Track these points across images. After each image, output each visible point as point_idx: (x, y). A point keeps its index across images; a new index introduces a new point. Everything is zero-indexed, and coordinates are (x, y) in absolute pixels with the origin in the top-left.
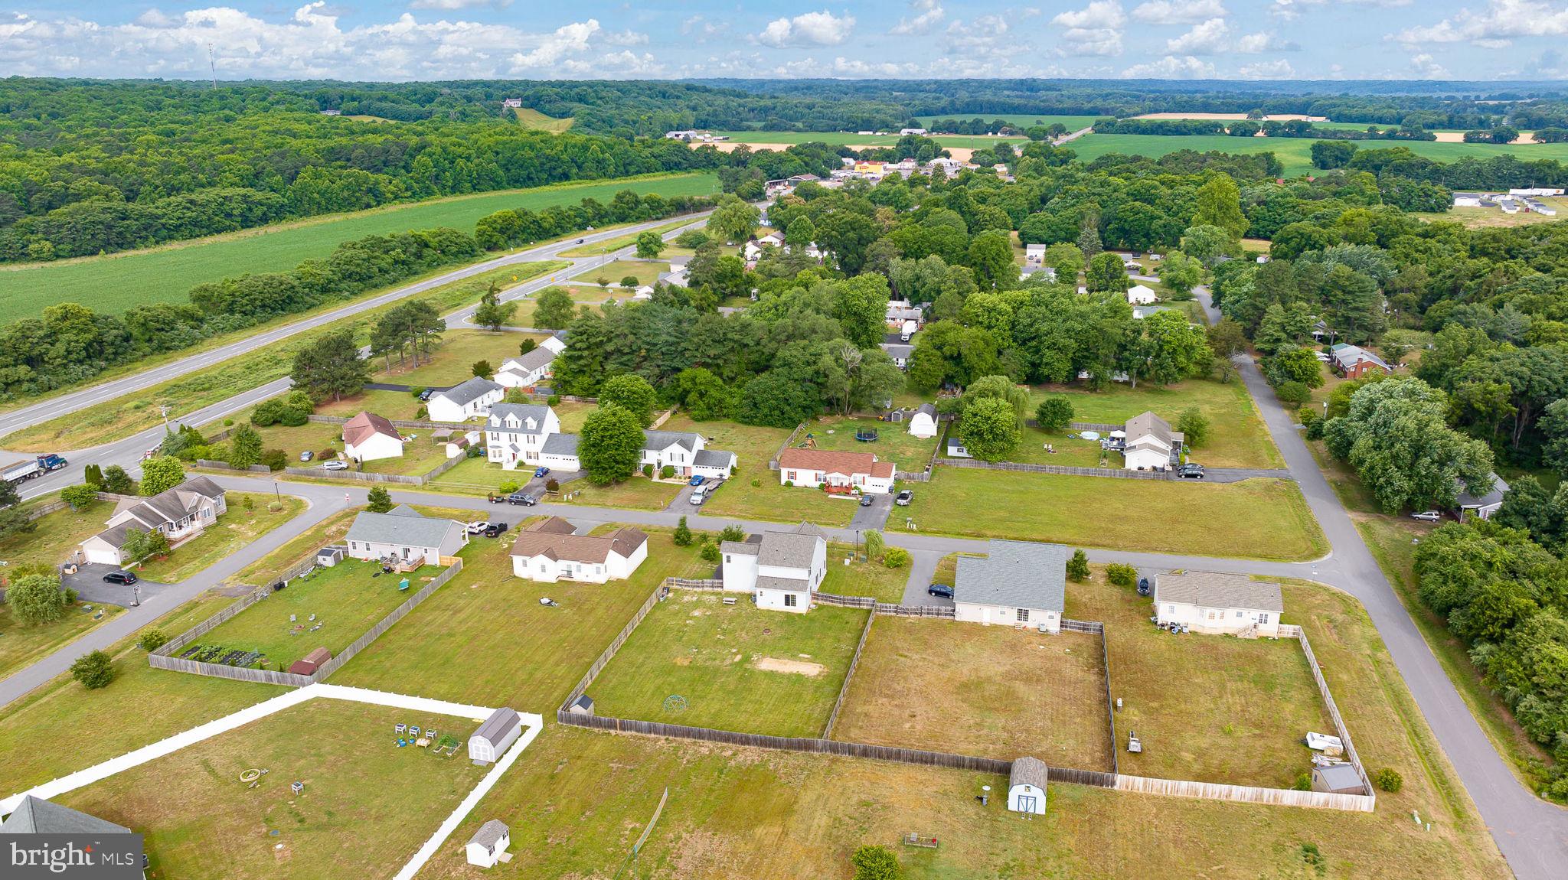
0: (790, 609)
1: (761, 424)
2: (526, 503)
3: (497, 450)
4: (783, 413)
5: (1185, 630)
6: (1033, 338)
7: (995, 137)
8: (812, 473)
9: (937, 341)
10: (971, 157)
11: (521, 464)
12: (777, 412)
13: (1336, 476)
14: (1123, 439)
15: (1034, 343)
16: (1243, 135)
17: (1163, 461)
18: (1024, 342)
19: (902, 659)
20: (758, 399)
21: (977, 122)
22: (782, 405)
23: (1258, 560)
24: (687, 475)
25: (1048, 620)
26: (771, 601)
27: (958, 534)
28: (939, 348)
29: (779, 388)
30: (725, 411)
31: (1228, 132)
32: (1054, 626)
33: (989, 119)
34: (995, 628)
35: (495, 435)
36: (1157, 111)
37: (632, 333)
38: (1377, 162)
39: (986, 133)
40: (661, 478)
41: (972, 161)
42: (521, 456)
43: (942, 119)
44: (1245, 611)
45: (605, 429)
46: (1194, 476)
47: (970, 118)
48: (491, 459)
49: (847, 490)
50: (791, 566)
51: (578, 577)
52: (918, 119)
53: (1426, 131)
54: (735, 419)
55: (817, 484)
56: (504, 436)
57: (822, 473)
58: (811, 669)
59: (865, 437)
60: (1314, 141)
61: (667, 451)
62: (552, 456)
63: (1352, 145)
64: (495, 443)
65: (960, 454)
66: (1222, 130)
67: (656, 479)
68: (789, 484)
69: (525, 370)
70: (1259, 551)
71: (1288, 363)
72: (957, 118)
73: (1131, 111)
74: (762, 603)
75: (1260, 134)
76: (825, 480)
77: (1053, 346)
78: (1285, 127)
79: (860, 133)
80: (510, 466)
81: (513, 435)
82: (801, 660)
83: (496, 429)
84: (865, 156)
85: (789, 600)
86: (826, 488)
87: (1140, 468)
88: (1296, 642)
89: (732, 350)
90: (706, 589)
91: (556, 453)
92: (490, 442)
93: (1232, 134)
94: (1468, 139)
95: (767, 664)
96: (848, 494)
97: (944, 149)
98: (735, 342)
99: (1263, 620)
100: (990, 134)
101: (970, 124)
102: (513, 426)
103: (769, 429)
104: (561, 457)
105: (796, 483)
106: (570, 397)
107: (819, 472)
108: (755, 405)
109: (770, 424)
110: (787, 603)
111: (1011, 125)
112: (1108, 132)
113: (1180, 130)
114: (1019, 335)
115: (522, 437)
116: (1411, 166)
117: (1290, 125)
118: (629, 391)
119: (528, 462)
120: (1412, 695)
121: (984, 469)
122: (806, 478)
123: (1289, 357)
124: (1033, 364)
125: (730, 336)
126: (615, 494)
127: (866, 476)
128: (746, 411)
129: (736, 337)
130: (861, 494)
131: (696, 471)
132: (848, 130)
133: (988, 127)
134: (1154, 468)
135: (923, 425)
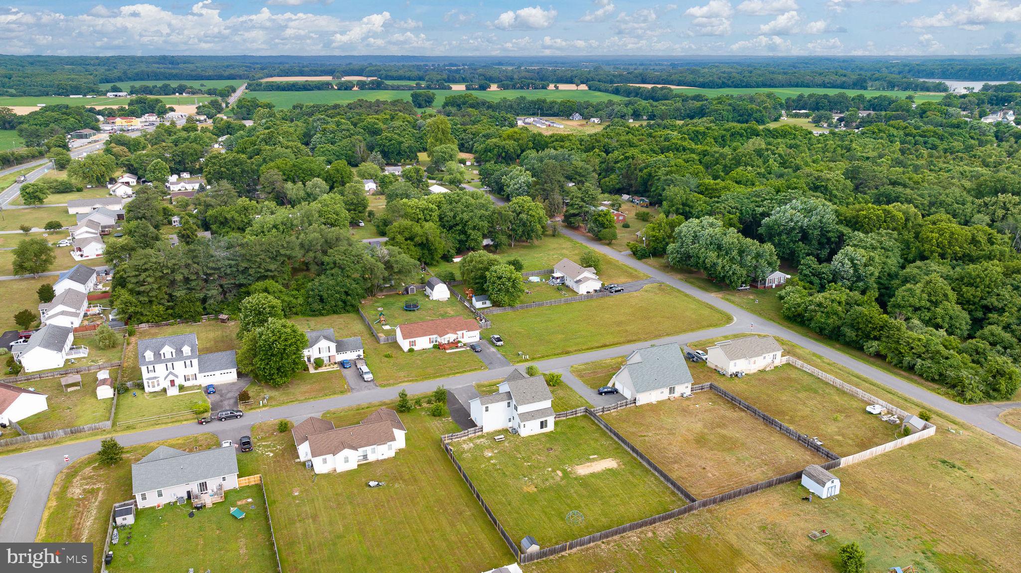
0: (545, 430)
1: (328, 314)
2: (237, 417)
3: (155, 381)
4: (344, 302)
5: (744, 374)
6: (457, 224)
7: (181, 96)
8: (426, 339)
9: (406, 234)
10: (196, 110)
11: (181, 388)
12: (340, 303)
13: (679, 276)
14: (563, 277)
15: (459, 227)
16: (346, 89)
17: (597, 285)
18: (451, 228)
19: (646, 438)
20: (325, 296)
21: (166, 86)
22: (344, 297)
23: (711, 329)
24: (332, 361)
25: (684, 389)
26: (530, 429)
27: (555, 355)
28: (411, 239)
29: (337, 285)
30: (294, 310)
31: (336, 88)
32: (688, 392)
33: (174, 84)
34: (661, 403)
35: (151, 368)
36: (272, 76)
37: (195, 263)
38: (459, 102)
39: (174, 93)
40: (316, 369)
41: (198, 113)
42: (179, 381)
43: (138, 84)
44: (766, 355)
45: (286, 340)
46: (620, 291)
47: (160, 84)
48: (147, 389)
49: (455, 344)
50: (540, 400)
51: (372, 458)
52: (119, 85)
53: (446, 84)
54: (304, 314)
55: (431, 346)
56: (160, 368)
57: (434, 337)
58: (610, 463)
59: (410, 308)
60: (412, 92)
61: (316, 347)
62: (212, 373)
63: (433, 93)
64: (152, 375)
65: (484, 306)
66: (332, 87)
67: (312, 371)
68: (411, 350)
69: (74, 310)
70: (705, 324)
71: (600, 219)
72: (150, 84)
73: (257, 76)
74: (524, 432)
75: (355, 88)
76: (436, 341)
77: (474, 228)
78: (369, 84)
79: (71, 96)
80: (173, 392)
81: (170, 365)
82: (594, 460)
83: (150, 363)
84: (110, 113)
85: (543, 425)
86: (439, 347)
87: (588, 292)
88: (788, 365)
89: (283, 263)
90: (470, 436)
91: (213, 370)
92: (145, 375)
93: (339, 89)
94: (468, 88)
95: (583, 470)
96: (457, 347)
97: (168, 106)
98: (285, 255)
99: (775, 357)
100: (177, 94)
101: (160, 88)
102: (168, 356)
103: (335, 316)
104: (217, 373)
105: (416, 348)
106: (143, 325)
107: (431, 337)
108: (322, 300)
109: (335, 312)
110: (542, 427)
111: (191, 88)
112: (259, 90)
113: (306, 87)
114: (446, 224)
115: (179, 365)
116: (478, 104)
117: (372, 82)
118: (269, 307)
119: (187, 384)
120: (864, 376)
121: (509, 312)
122: (423, 343)
123: (600, 215)
124: (460, 241)
125: (283, 252)
126: (299, 389)
127: (464, 332)
128: (317, 306)
129: (288, 253)
130: (465, 345)
131: (340, 357)
132: (59, 95)
133: (174, 89)
134: (596, 291)
135: (441, 292)
